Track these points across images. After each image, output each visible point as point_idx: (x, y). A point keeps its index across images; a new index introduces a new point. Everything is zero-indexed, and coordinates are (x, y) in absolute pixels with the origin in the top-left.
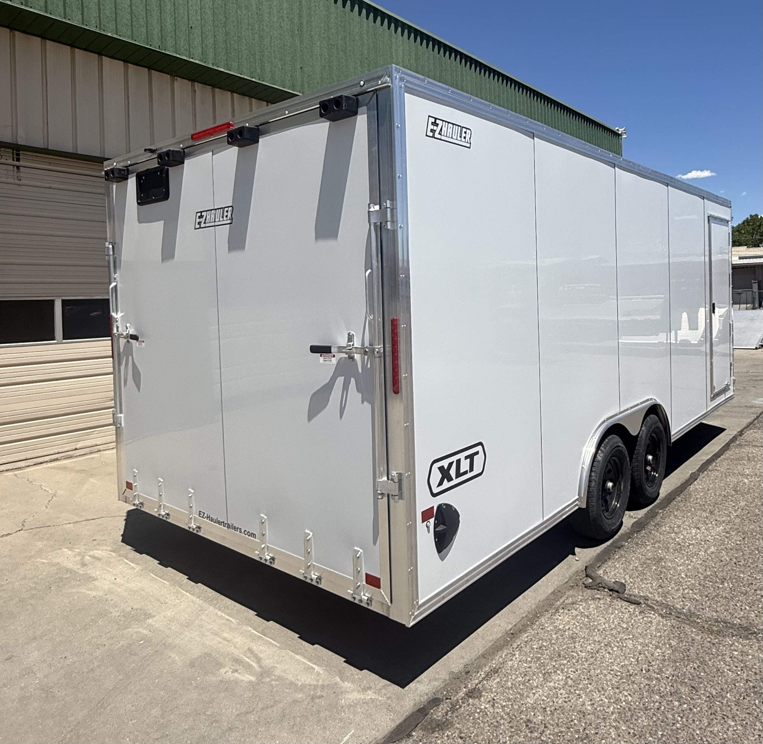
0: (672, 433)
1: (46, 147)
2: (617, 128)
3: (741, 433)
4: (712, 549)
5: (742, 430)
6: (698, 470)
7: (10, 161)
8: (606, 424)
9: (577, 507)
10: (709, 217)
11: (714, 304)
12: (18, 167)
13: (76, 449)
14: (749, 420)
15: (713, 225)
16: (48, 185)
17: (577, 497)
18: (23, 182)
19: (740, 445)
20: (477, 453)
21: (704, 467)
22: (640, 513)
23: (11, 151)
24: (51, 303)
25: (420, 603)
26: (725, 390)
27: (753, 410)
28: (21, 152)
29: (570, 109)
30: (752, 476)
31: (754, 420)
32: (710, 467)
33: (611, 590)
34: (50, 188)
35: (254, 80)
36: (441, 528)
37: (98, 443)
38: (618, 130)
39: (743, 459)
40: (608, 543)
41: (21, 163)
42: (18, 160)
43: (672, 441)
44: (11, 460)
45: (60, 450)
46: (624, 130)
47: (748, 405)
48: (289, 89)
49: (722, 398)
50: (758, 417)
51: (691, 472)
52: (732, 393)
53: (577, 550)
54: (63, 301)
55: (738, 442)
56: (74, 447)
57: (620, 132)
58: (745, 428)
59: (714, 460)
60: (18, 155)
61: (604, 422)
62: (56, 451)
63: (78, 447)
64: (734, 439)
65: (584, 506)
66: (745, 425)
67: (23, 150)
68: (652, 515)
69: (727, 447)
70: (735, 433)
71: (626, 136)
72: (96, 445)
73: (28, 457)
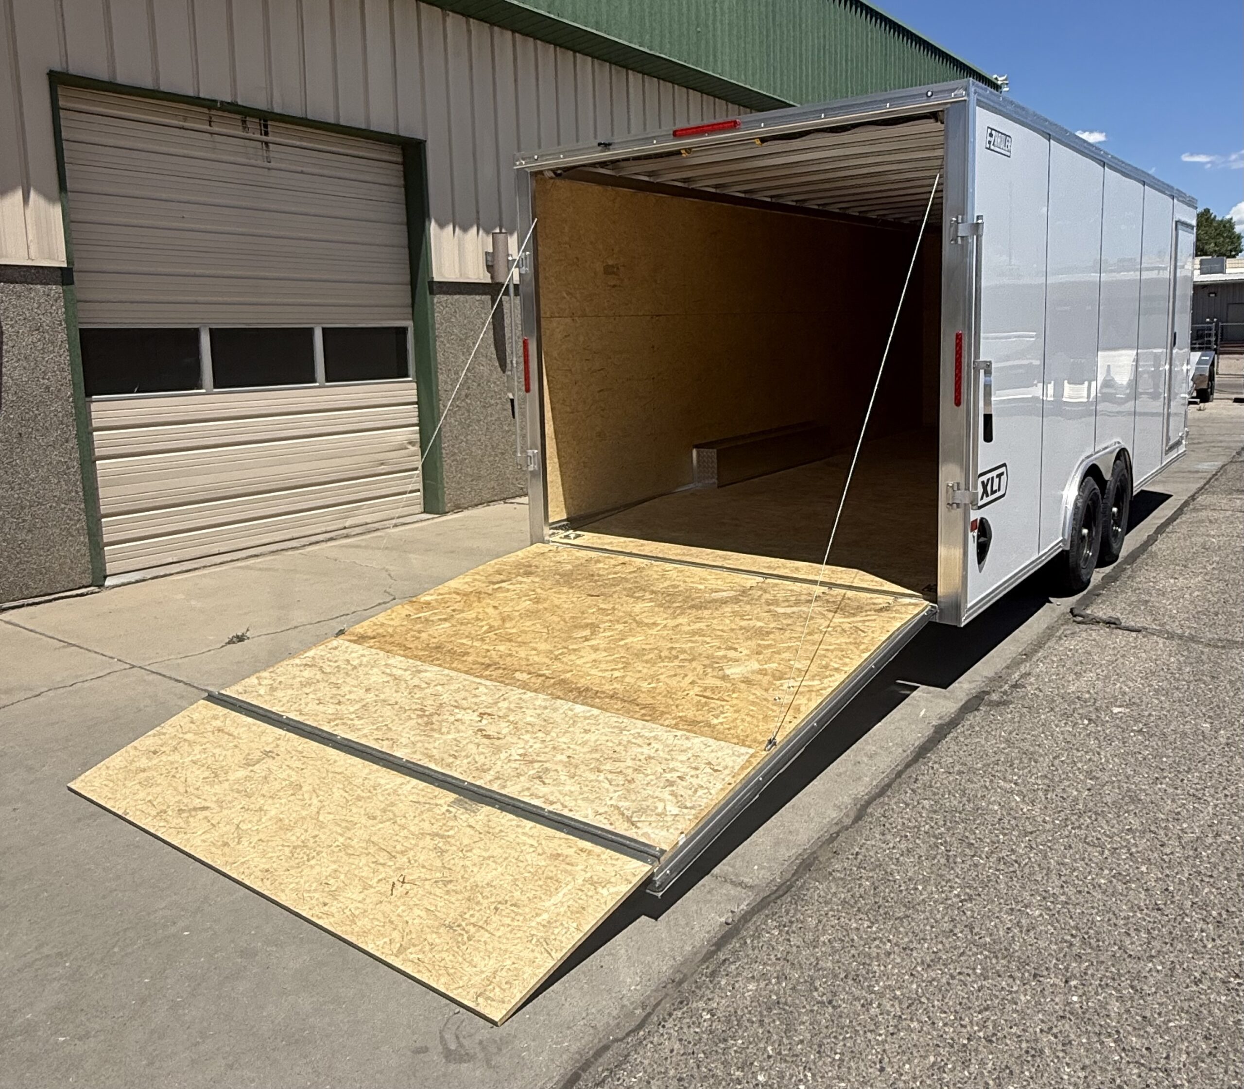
0: (1135, 485)
1: (304, 116)
2: (995, 76)
3: (1193, 498)
4: (1196, 593)
5: (1194, 495)
6: (1154, 533)
7: (257, 136)
8: (1084, 463)
9: (1060, 550)
10: (1177, 222)
11: (1175, 334)
12: (267, 144)
13: (345, 528)
14: (1199, 485)
15: (1180, 232)
16: (300, 169)
17: (1061, 538)
18: (273, 164)
19: (1195, 510)
20: (1002, 474)
21: (1161, 529)
22: (1108, 569)
23: (257, 121)
24: (310, 332)
25: (969, 606)
26: (1178, 443)
27: (1200, 475)
28: (269, 123)
29: (936, 48)
30: (1219, 536)
31: (1205, 485)
32: (1167, 530)
33: (1107, 623)
34: (302, 172)
35: (552, 16)
36: (982, 539)
37: (368, 521)
38: (996, 79)
39: (1203, 521)
40: (1085, 592)
41: (269, 138)
42: (266, 134)
43: (1135, 494)
44: (277, 539)
45: (329, 529)
46: (1006, 80)
47: (1192, 469)
48: (592, 28)
49: (1174, 454)
50: (1208, 482)
51: (1147, 534)
52: (1184, 449)
53: (1051, 599)
54: (324, 329)
55: (1191, 507)
56: (341, 526)
57: (999, 83)
58: (1196, 493)
59: (1169, 524)
60: (266, 126)
61: (1083, 461)
62: (324, 529)
63: (347, 525)
64: (1186, 504)
65: (1068, 548)
66: (1194, 490)
67: (272, 120)
68: (1121, 570)
69: (1180, 511)
70: (1186, 498)
71: (1007, 89)
72: (367, 524)
73: (295, 535)
